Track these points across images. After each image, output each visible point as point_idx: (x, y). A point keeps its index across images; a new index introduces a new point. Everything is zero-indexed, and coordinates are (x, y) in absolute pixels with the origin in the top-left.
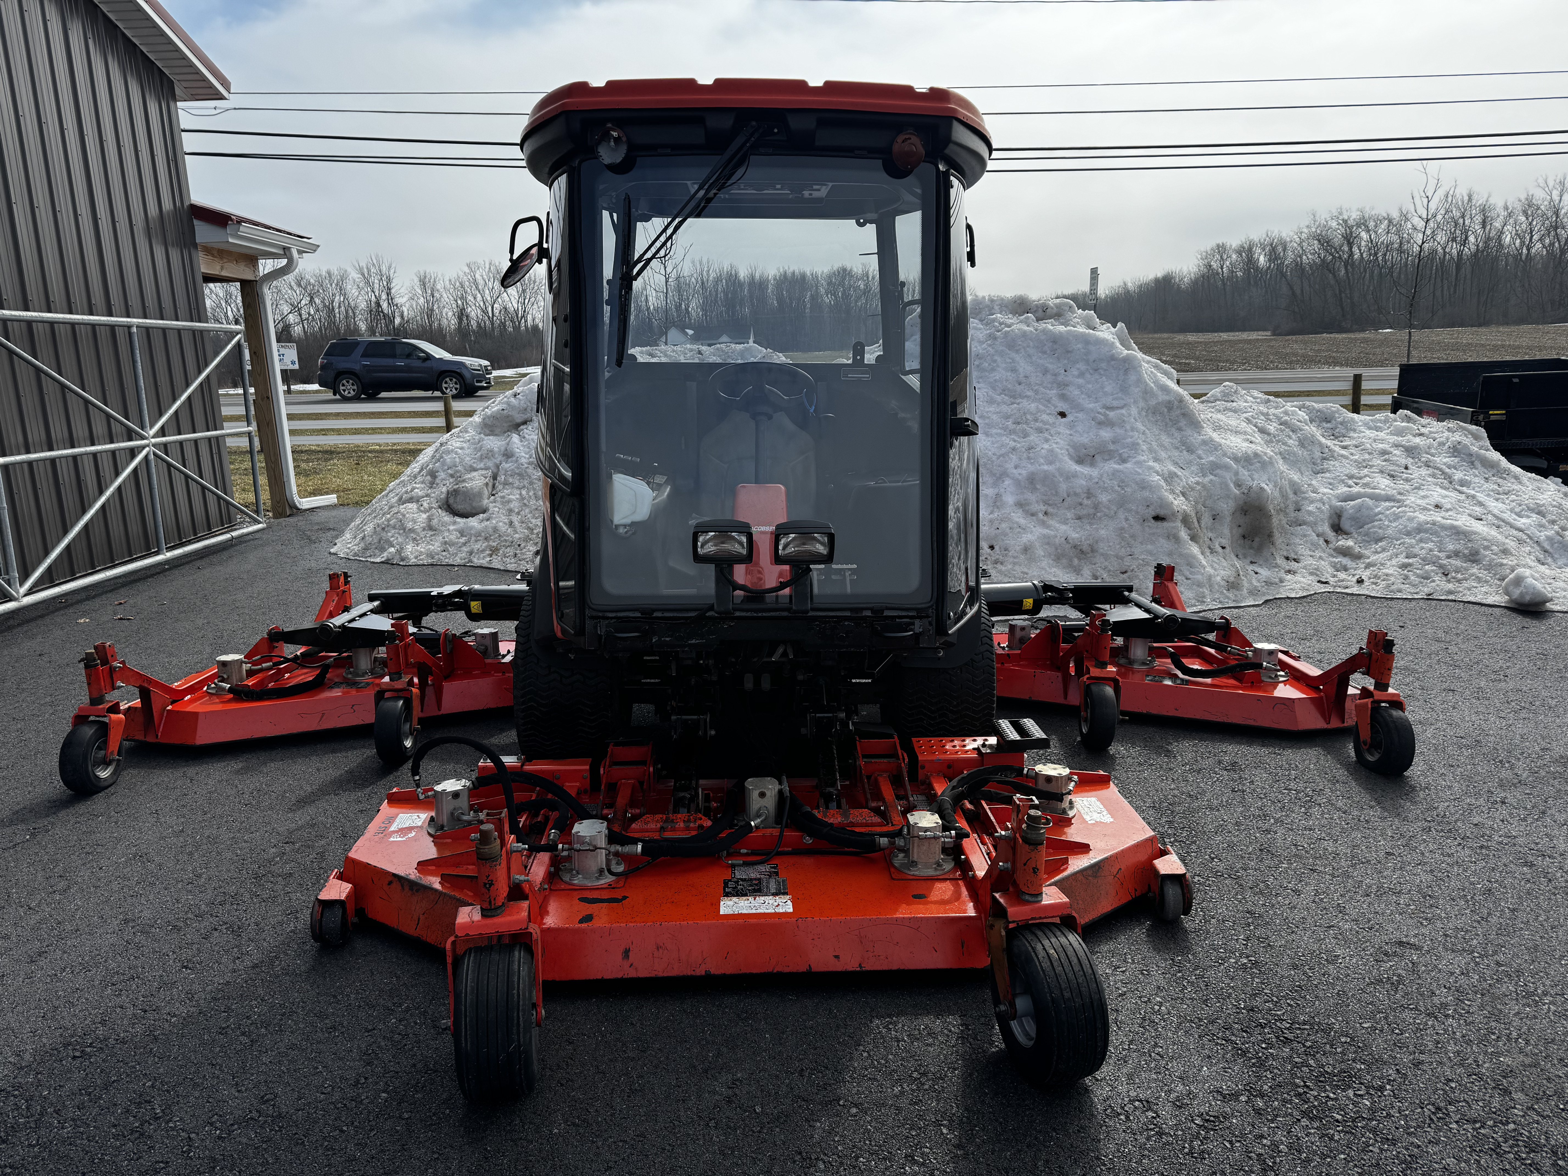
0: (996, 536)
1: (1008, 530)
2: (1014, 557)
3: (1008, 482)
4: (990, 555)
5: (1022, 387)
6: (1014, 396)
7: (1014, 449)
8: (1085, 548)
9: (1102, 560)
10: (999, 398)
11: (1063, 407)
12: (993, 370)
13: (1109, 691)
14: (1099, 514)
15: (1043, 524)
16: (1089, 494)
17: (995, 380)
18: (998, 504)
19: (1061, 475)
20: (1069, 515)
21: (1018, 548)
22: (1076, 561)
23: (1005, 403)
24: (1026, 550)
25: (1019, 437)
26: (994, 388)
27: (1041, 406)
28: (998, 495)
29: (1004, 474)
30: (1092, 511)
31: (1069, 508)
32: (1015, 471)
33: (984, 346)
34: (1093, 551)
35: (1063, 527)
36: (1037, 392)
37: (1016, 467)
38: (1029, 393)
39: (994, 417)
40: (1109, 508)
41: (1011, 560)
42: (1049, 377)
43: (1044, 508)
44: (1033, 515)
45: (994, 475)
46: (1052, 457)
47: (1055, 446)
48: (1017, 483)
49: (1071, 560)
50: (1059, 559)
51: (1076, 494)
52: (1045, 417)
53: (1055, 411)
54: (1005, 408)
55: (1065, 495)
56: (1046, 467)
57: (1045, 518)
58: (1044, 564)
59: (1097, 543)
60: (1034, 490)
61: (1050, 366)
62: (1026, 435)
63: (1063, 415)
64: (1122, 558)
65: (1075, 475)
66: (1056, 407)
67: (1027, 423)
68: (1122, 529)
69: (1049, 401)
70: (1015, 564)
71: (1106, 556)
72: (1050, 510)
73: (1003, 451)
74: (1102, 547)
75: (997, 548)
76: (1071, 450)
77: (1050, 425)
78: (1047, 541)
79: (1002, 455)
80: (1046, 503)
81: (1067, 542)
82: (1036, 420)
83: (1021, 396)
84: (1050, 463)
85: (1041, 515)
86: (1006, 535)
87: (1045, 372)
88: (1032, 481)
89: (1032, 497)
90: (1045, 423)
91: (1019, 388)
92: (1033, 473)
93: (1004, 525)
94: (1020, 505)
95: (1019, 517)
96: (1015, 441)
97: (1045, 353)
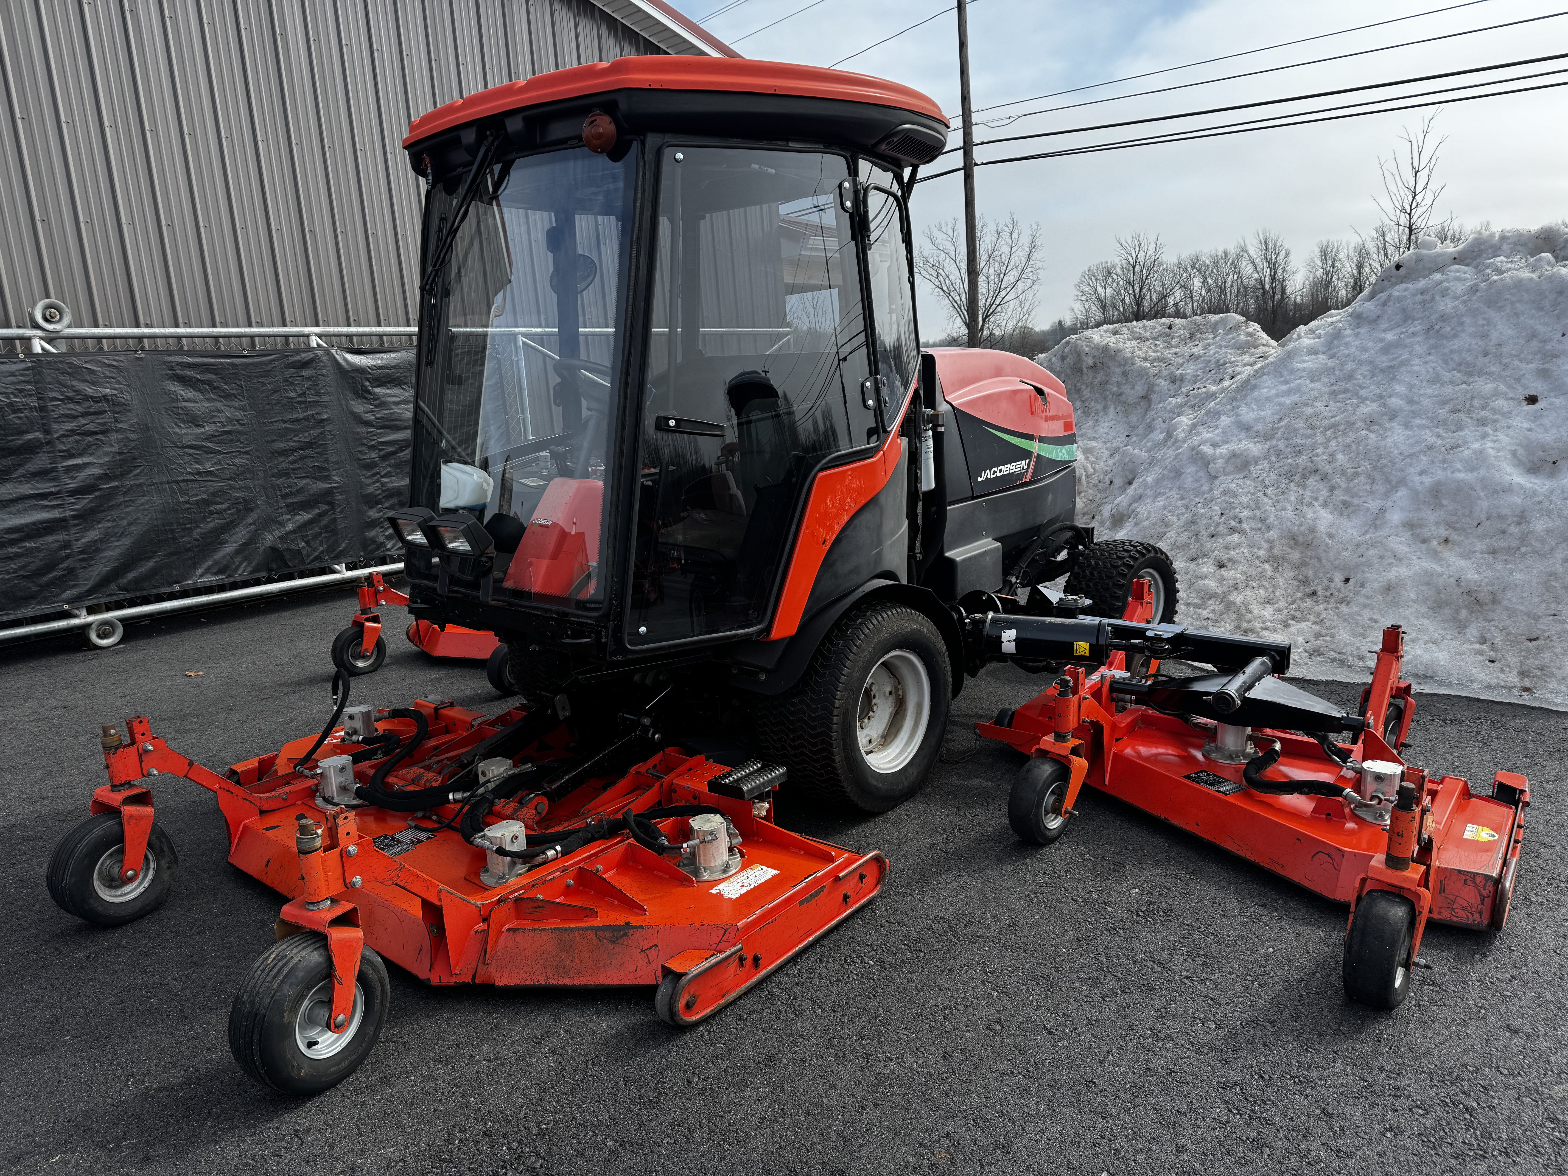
0: (1357, 566)
1: (1375, 560)
2: (1368, 597)
3: (1402, 492)
4: (1339, 591)
5: (1486, 359)
6: (1469, 371)
7: (1430, 448)
8: (1481, 596)
9: (1504, 616)
10: (1446, 376)
11: (1536, 387)
12: (1455, 336)
13: (1047, 769)
14: (1523, 549)
15: (1435, 555)
16: (1522, 518)
17: (1452, 352)
18: (1378, 522)
19: (1484, 487)
20: (1479, 546)
21: (1376, 585)
22: (1464, 613)
23: (1452, 383)
24: (1388, 588)
25: (1448, 430)
26: (1446, 362)
27: (1503, 388)
28: (1382, 510)
29: (1402, 482)
30: (1515, 543)
31: (1481, 537)
32: (1417, 479)
33: (1457, 303)
34: (1494, 601)
35: (1462, 563)
36: (1505, 367)
37: (1421, 473)
38: (1493, 369)
39: (1426, 402)
40: (1543, 541)
41: (1362, 600)
42: (1535, 344)
43: (1443, 532)
44: (1424, 541)
45: (1390, 482)
46: (1479, 460)
47: (1489, 445)
48: (1415, 495)
49: (1457, 611)
50: (1440, 607)
51: (1501, 517)
52: (1501, 403)
53: (1522, 392)
54: (1448, 390)
55: (1483, 518)
56: (1461, 476)
57: (1439, 548)
58: (1408, 612)
59: (1504, 590)
60: (1438, 506)
61: (1541, 329)
62: (1459, 427)
63: (1532, 400)
64: (1537, 618)
65: (1509, 489)
66: (1526, 387)
67: (1469, 412)
68: (1553, 574)
69: (1518, 380)
70: (1365, 606)
71: (1512, 613)
72: (1454, 536)
73: (1417, 448)
74: (1510, 598)
75: (1352, 581)
76: (1521, 452)
77: (1503, 415)
78: (1428, 579)
79: (1411, 456)
80: (1450, 525)
81: (1459, 586)
82: (1484, 408)
83: (1480, 373)
84: (1473, 469)
85: (1435, 543)
86: (1369, 565)
87: (1534, 335)
88: (1436, 493)
89: (1430, 516)
90: (1494, 411)
91: (1481, 360)
92: (1439, 483)
93: (1372, 552)
94: (1410, 525)
95: (1400, 544)
96: (1438, 436)
97: (1541, 309)
